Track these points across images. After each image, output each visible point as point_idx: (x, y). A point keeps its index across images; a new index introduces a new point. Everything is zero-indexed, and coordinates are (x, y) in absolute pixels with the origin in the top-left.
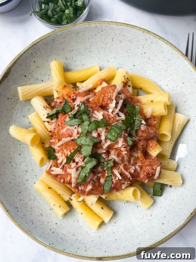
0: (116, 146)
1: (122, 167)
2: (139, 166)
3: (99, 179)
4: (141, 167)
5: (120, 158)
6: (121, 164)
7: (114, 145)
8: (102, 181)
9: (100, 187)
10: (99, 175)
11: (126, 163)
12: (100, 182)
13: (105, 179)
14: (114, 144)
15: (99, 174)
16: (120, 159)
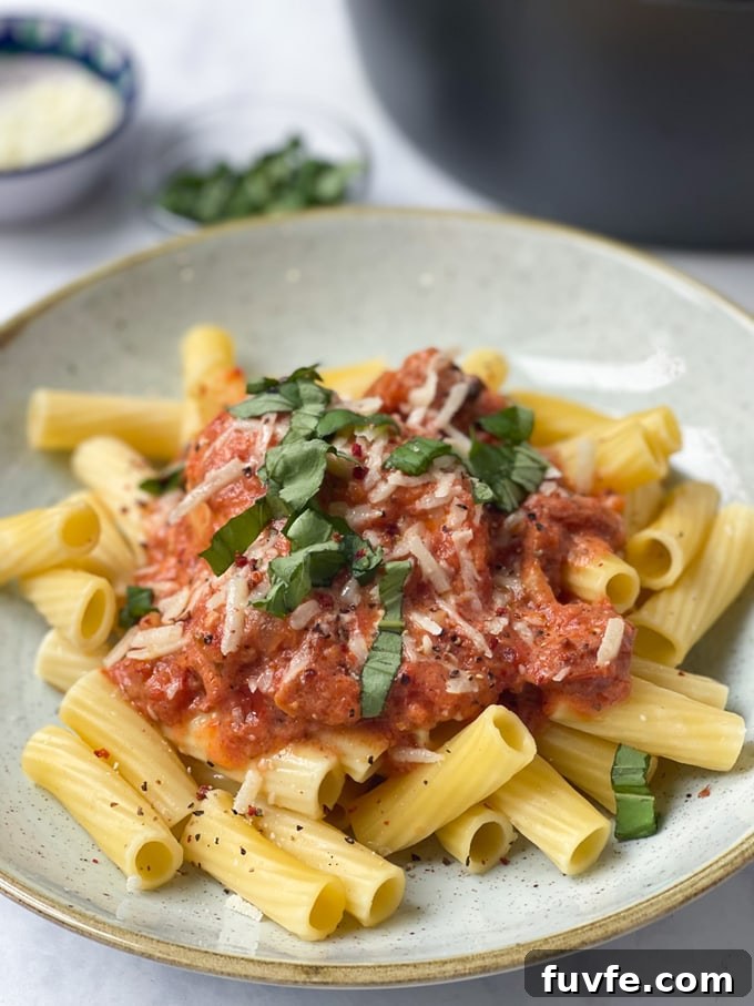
0: (426, 503)
1: (448, 607)
2: (530, 626)
3: (341, 635)
4: (541, 632)
5: (442, 563)
6: (446, 593)
7: (419, 497)
8: (357, 645)
9: (347, 674)
10: (346, 618)
11: (471, 594)
12: (345, 649)
13: (372, 639)
14: (417, 491)
15: (346, 612)
16: (442, 568)
